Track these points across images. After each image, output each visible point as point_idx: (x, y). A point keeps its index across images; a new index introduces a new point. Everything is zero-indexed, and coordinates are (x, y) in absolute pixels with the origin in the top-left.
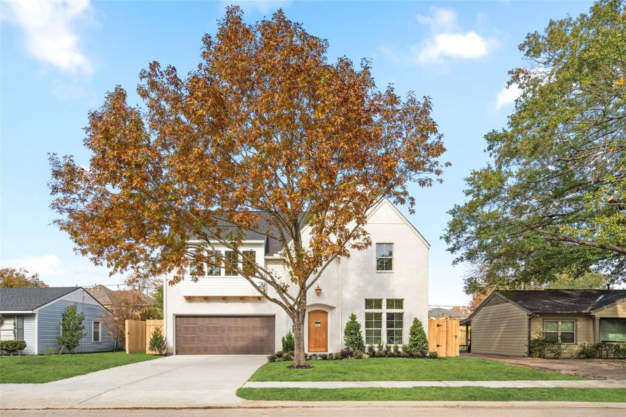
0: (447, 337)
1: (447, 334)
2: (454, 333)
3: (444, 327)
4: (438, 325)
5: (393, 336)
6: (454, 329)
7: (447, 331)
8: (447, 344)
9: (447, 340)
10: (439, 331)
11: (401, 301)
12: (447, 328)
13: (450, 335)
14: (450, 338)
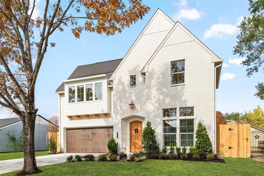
0: (238, 140)
1: (238, 137)
2: (245, 135)
3: (235, 131)
4: (230, 129)
5: (186, 140)
6: (245, 133)
7: (238, 134)
8: (238, 146)
9: (239, 143)
10: (231, 134)
11: (192, 108)
12: (238, 131)
13: (241, 137)
14: (241, 142)
